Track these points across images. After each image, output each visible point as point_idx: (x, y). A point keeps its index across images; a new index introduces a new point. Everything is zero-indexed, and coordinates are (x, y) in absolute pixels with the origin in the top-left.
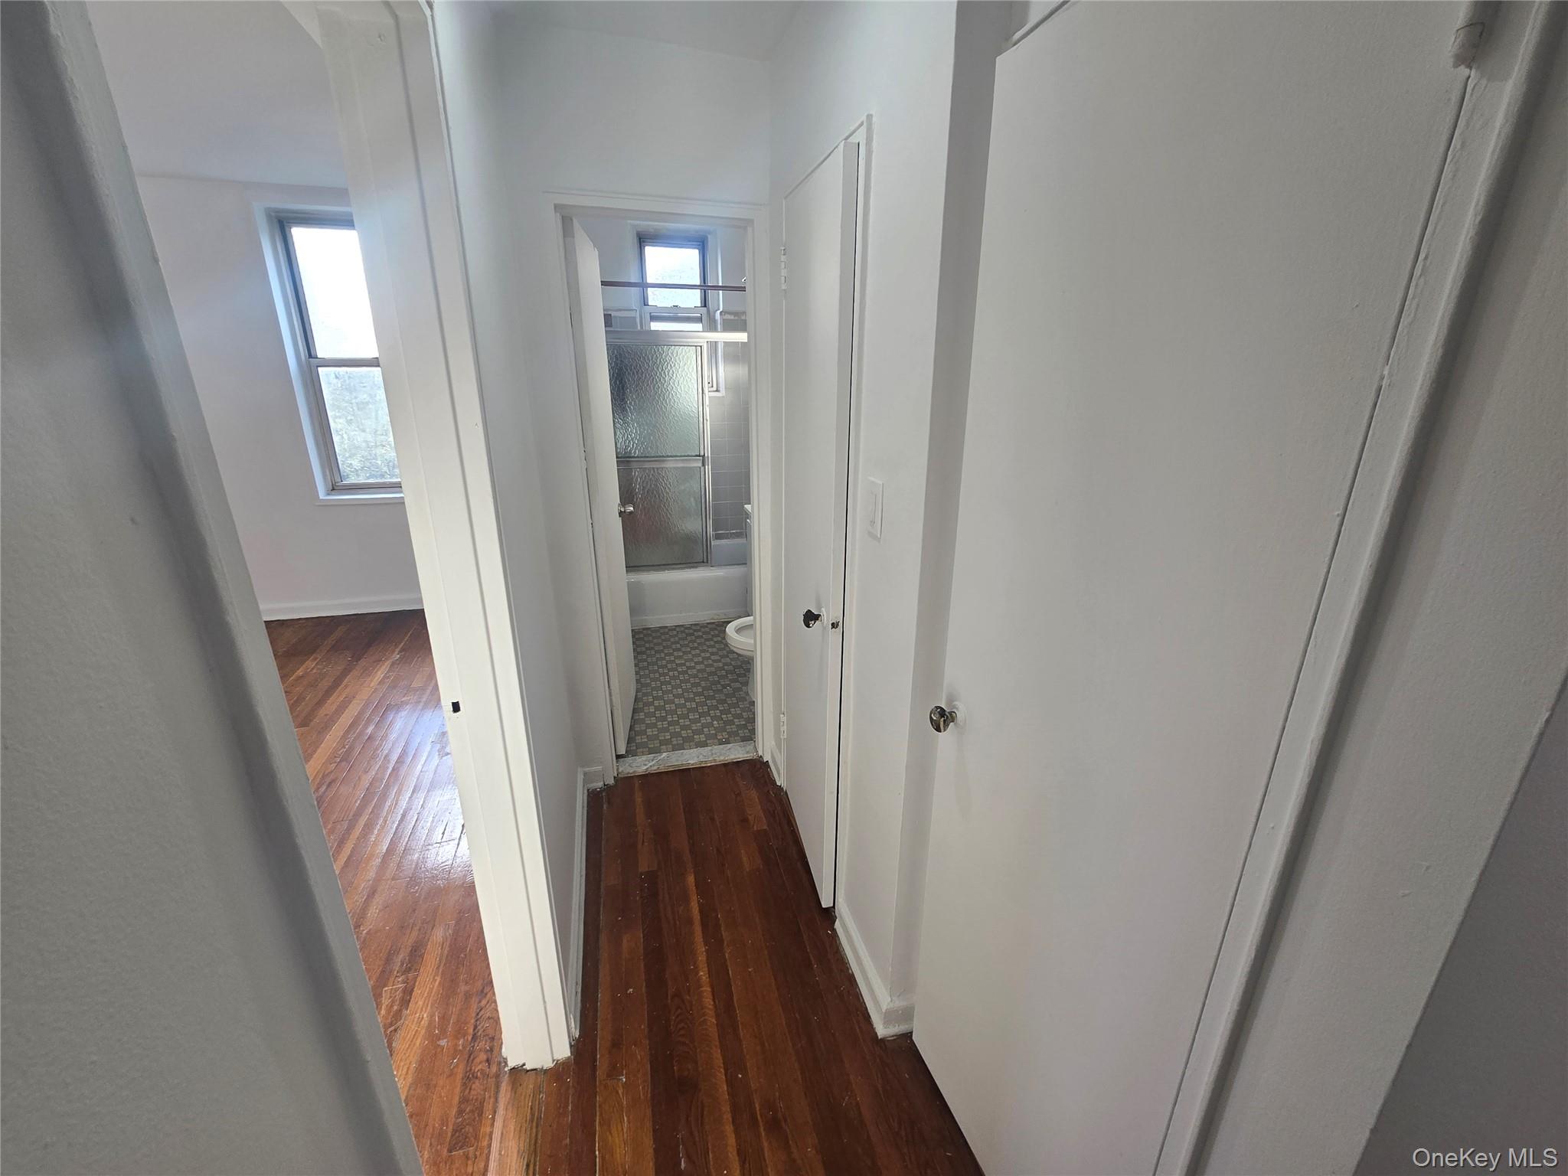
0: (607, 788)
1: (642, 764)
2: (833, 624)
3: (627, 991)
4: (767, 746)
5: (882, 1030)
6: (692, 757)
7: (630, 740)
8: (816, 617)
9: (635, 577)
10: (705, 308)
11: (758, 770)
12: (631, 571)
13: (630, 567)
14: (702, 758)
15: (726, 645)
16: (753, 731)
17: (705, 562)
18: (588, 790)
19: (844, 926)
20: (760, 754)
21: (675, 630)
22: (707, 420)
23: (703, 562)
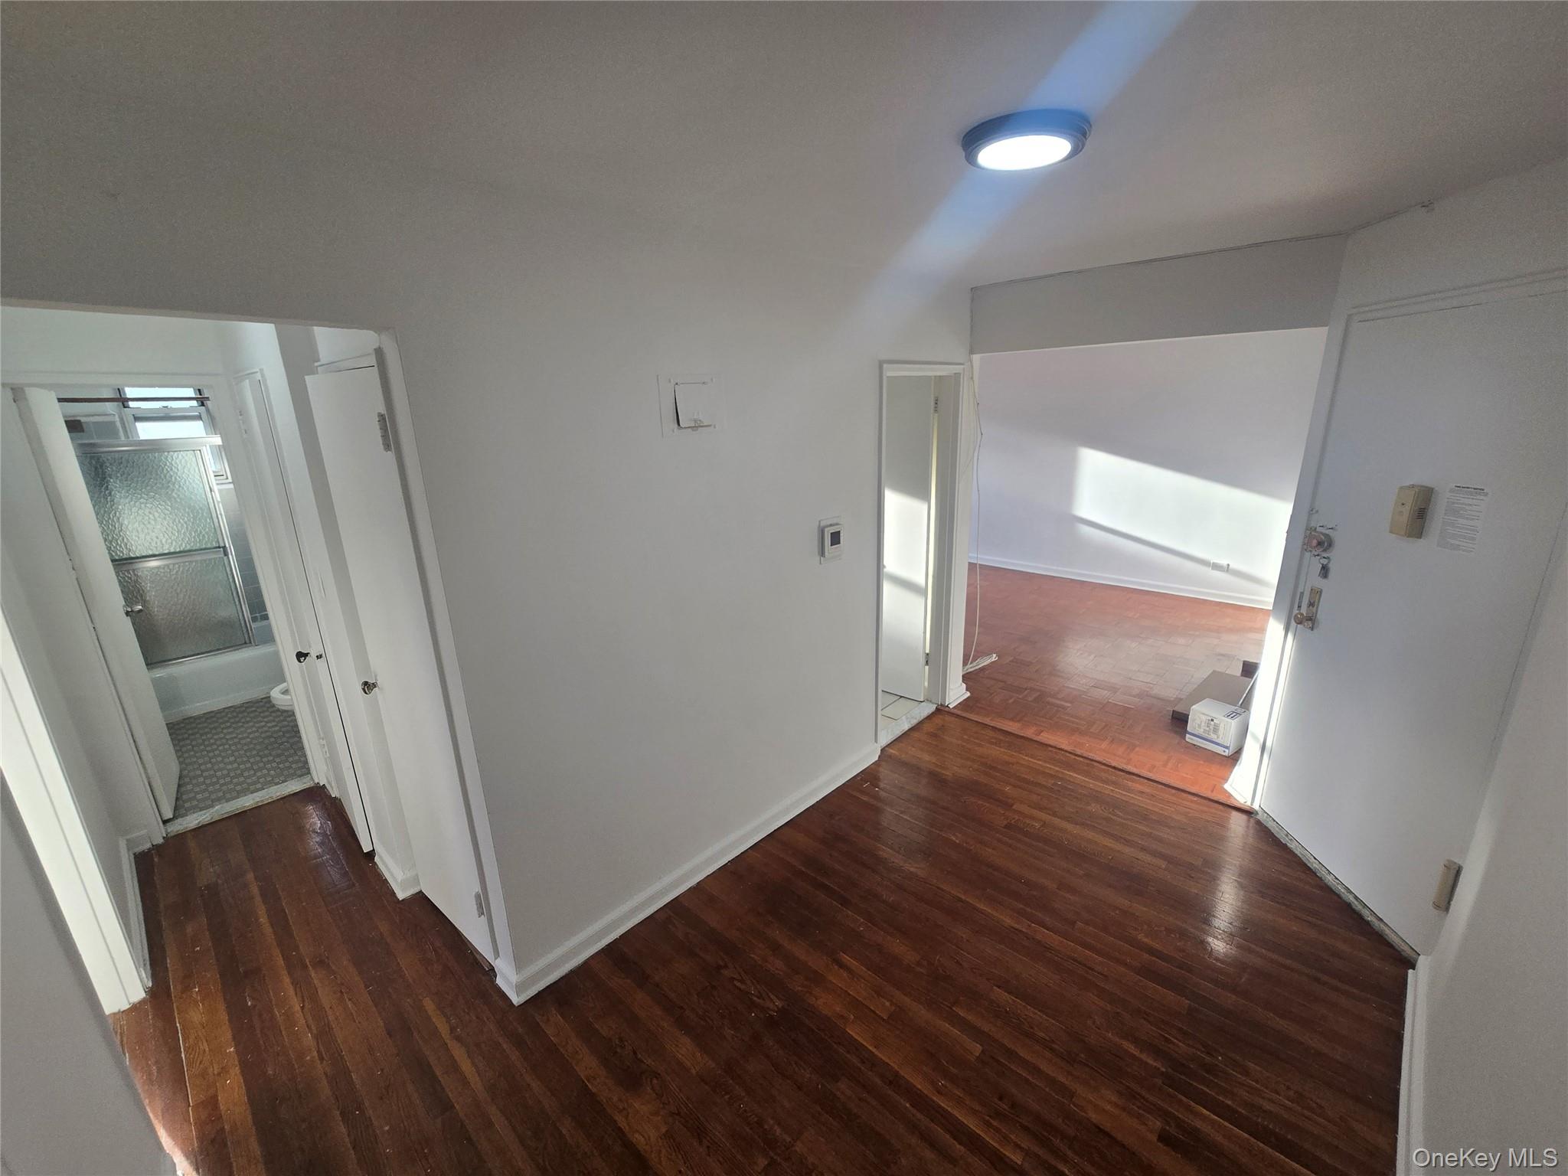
0: (156, 847)
1: (192, 821)
2: (317, 656)
3: (194, 949)
4: (320, 774)
5: (401, 895)
6: (248, 802)
7: (176, 809)
8: (306, 655)
9: (160, 673)
10: (203, 407)
11: (317, 794)
12: (153, 668)
13: (150, 664)
14: (258, 799)
15: (274, 706)
16: (309, 769)
17: (247, 643)
18: (134, 854)
19: (381, 857)
20: (316, 781)
21: (223, 711)
22: (221, 515)
23: (245, 643)
